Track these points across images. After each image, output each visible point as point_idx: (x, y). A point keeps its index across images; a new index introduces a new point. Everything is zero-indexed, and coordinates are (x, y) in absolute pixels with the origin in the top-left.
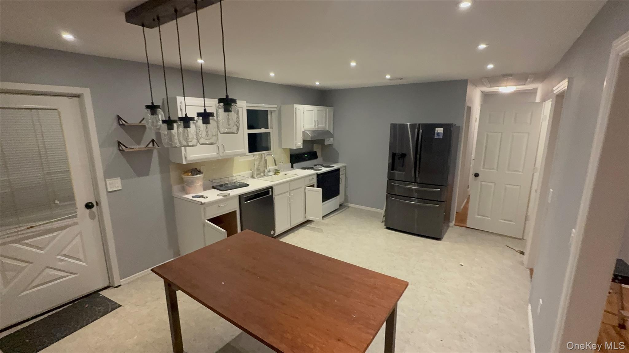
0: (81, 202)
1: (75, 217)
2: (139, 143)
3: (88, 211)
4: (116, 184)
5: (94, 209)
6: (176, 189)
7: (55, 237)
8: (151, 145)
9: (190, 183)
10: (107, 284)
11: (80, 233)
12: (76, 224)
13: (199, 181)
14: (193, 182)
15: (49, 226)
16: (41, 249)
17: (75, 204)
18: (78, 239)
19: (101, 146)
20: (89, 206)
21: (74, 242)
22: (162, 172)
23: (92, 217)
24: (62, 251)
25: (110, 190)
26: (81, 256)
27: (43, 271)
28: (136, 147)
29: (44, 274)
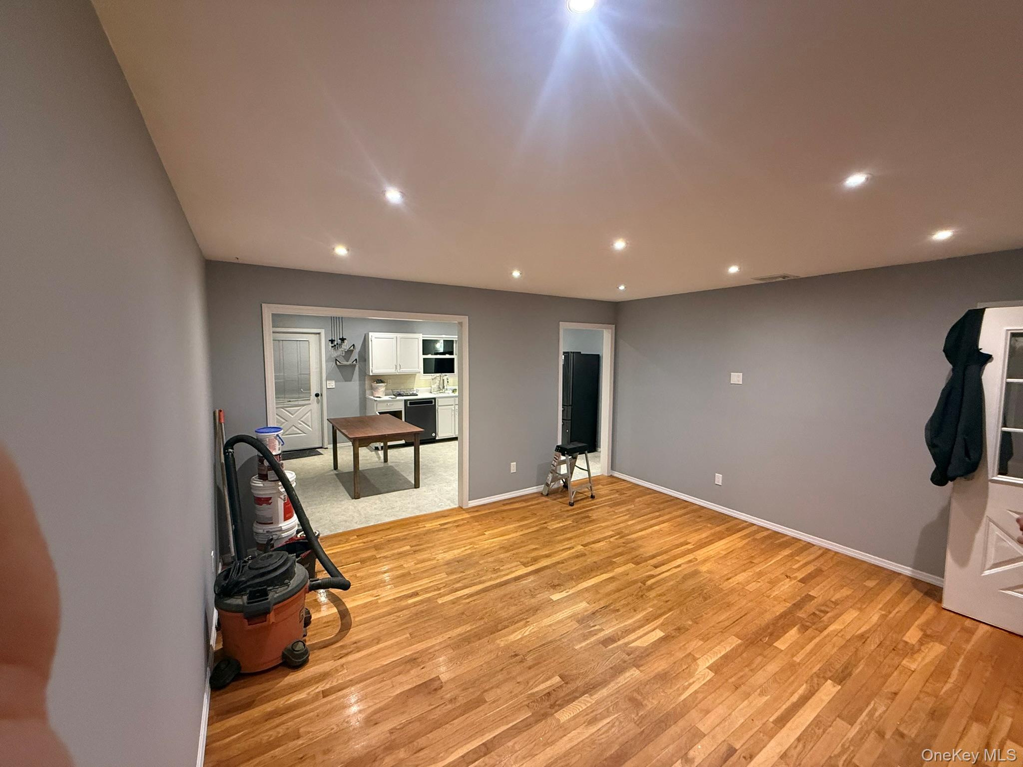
0: (313, 393)
1: (309, 400)
2: (347, 361)
3: (316, 398)
4: (332, 384)
5: (319, 397)
6: (368, 392)
7: (299, 410)
8: (355, 362)
9: (376, 389)
10: (321, 446)
11: (311, 410)
12: (310, 404)
13: (381, 389)
14: (377, 388)
15: (296, 403)
16: (292, 415)
17: (310, 393)
18: (309, 414)
19: (326, 361)
20: (317, 395)
21: (307, 415)
22: (360, 380)
23: (318, 402)
24: (301, 418)
25: (328, 387)
26: (310, 425)
27: (290, 428)
28: (345, 363)
29: (292, 429)
